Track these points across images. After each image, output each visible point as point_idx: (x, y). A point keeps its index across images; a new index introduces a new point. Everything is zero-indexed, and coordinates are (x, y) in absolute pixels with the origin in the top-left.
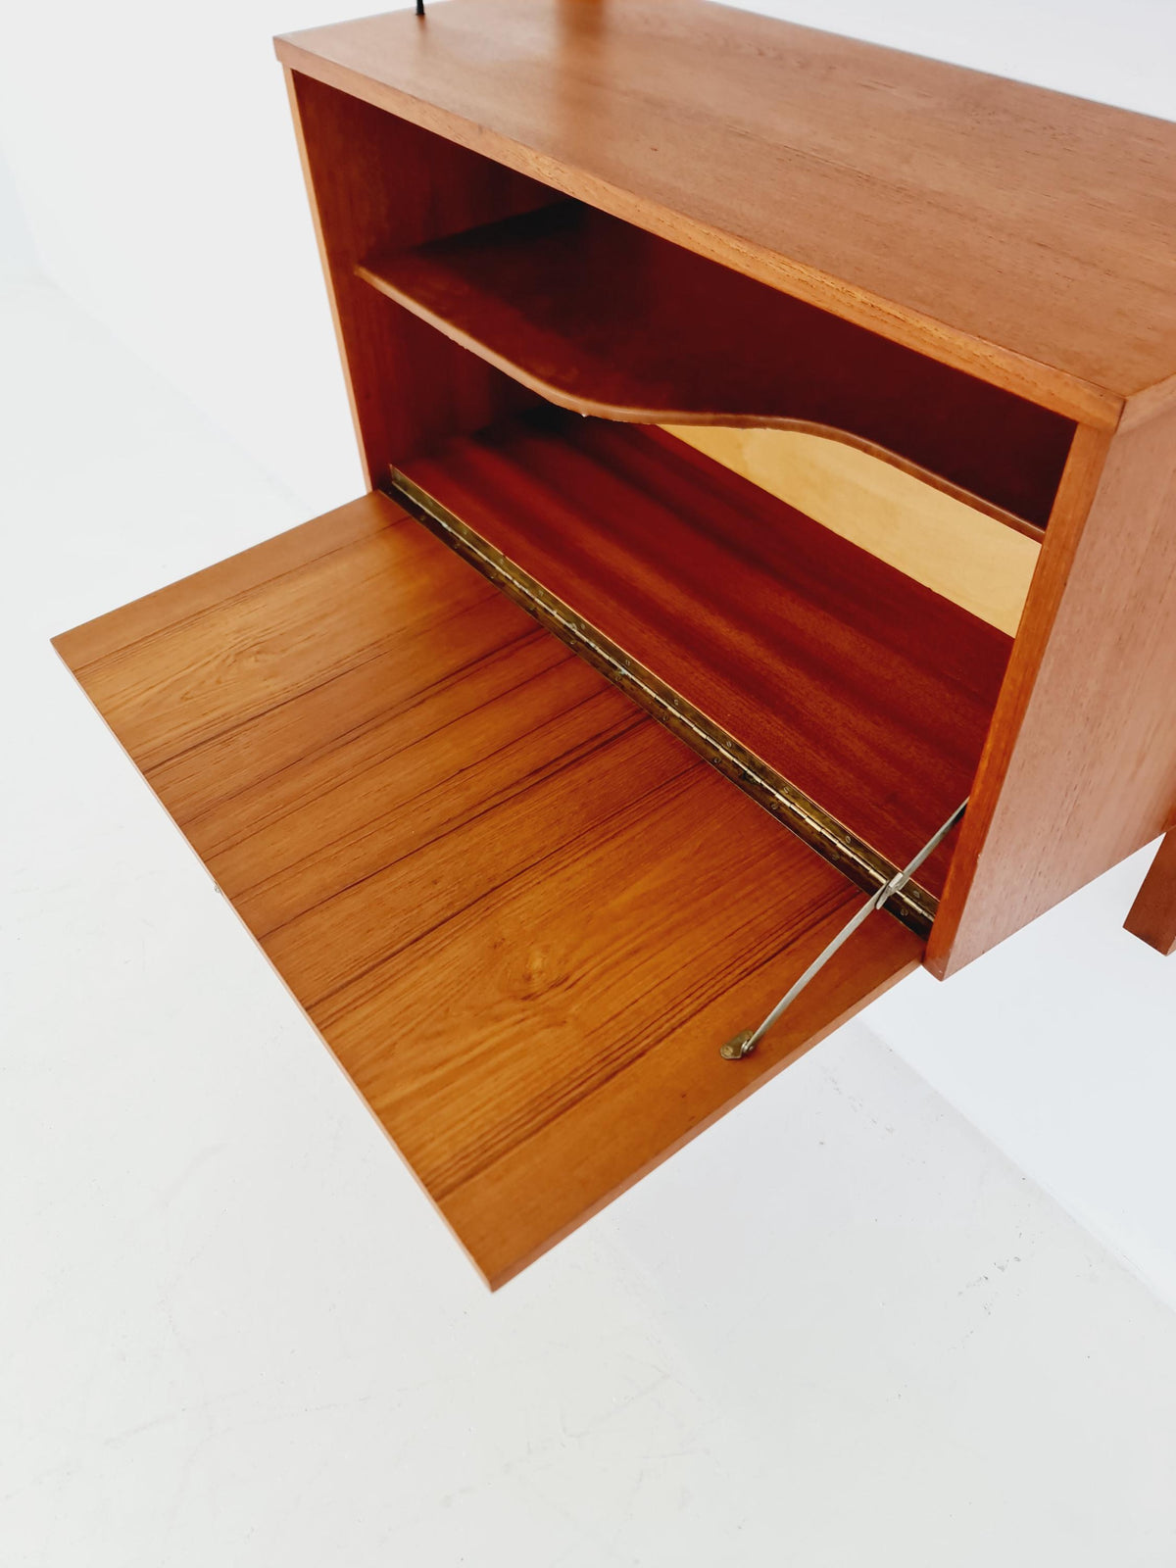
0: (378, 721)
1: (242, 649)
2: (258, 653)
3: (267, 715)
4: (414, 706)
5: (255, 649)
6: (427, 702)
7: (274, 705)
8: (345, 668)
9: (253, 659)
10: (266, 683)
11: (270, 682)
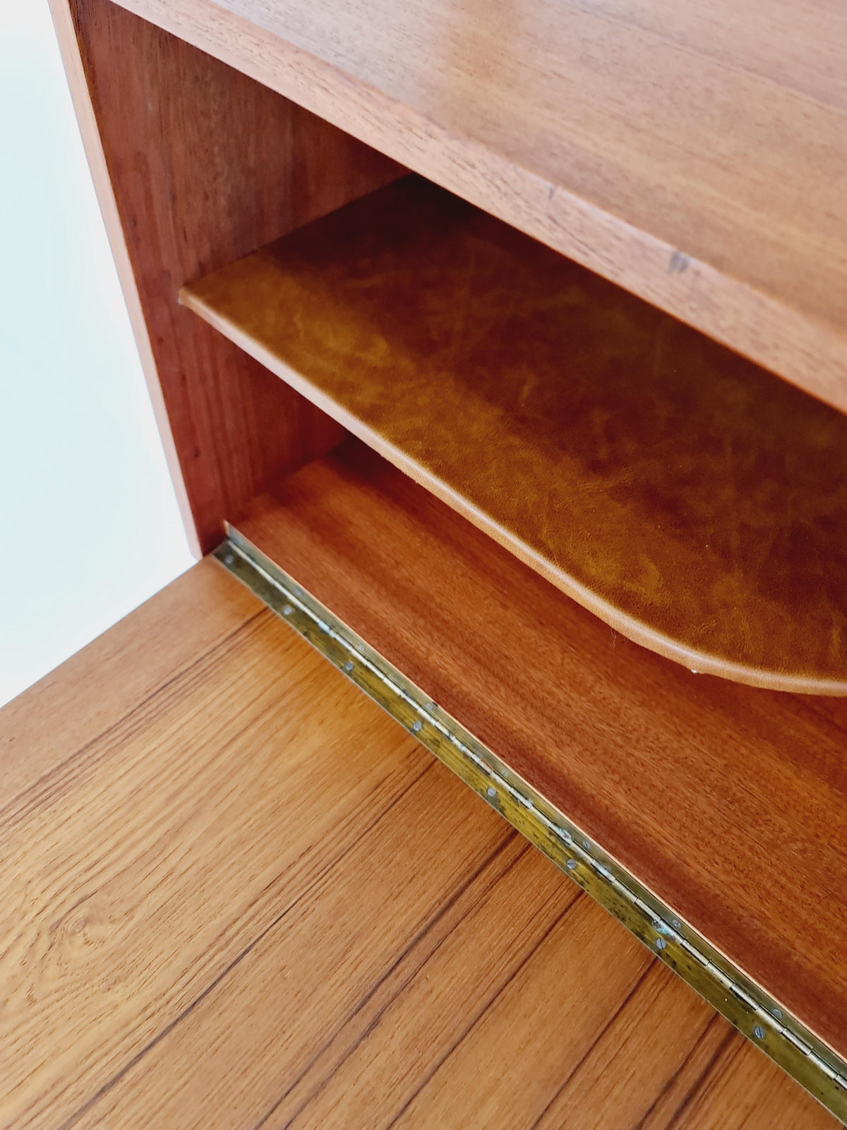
0: (316, 1076)
1: (58, 916)
2: (87, 921)
3: (128, 1077)
4: (366, 1035)
5: (81, 912)
6: (386, 1019)
7: (134, 1053)
8: (237, 947)
9: (80, 939)
10: (111, 997)
11: (120, 991)
